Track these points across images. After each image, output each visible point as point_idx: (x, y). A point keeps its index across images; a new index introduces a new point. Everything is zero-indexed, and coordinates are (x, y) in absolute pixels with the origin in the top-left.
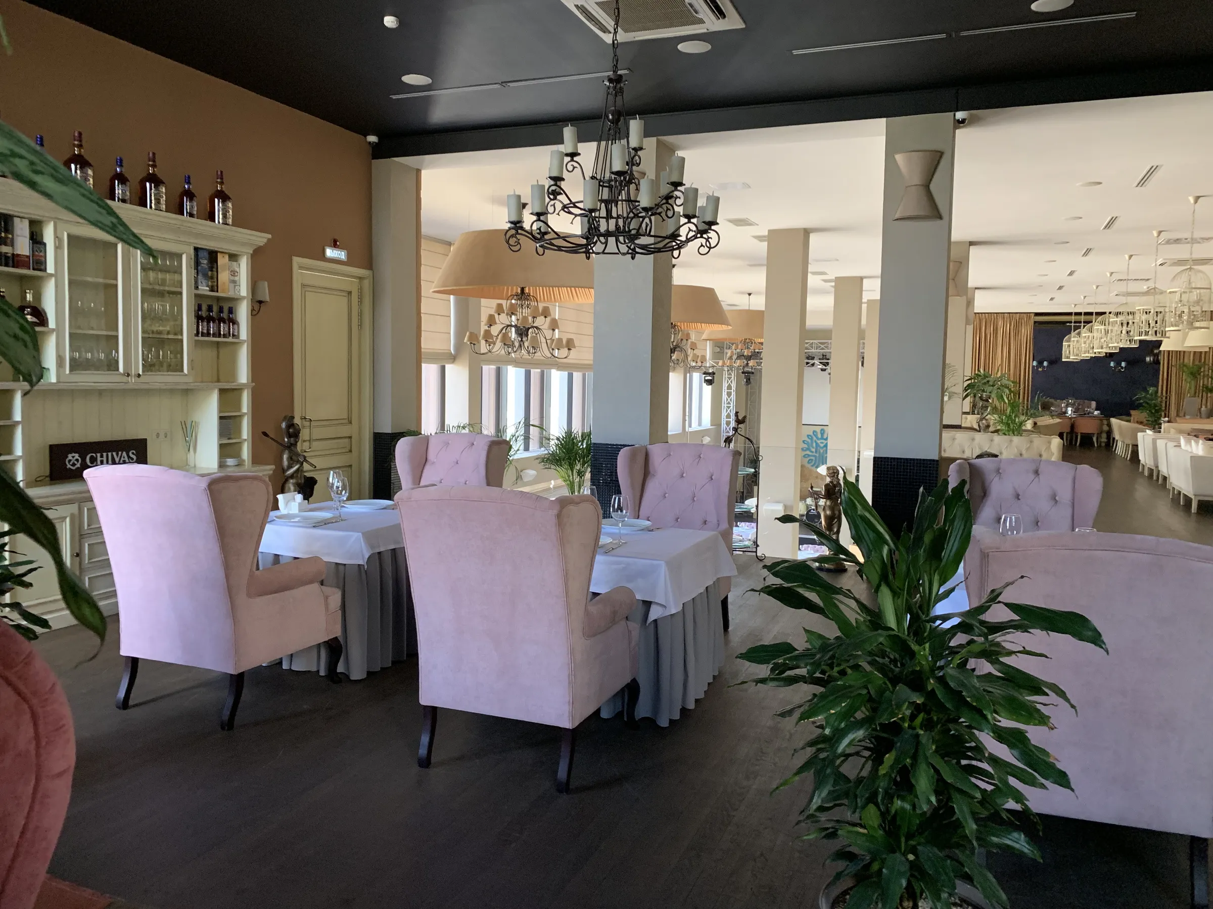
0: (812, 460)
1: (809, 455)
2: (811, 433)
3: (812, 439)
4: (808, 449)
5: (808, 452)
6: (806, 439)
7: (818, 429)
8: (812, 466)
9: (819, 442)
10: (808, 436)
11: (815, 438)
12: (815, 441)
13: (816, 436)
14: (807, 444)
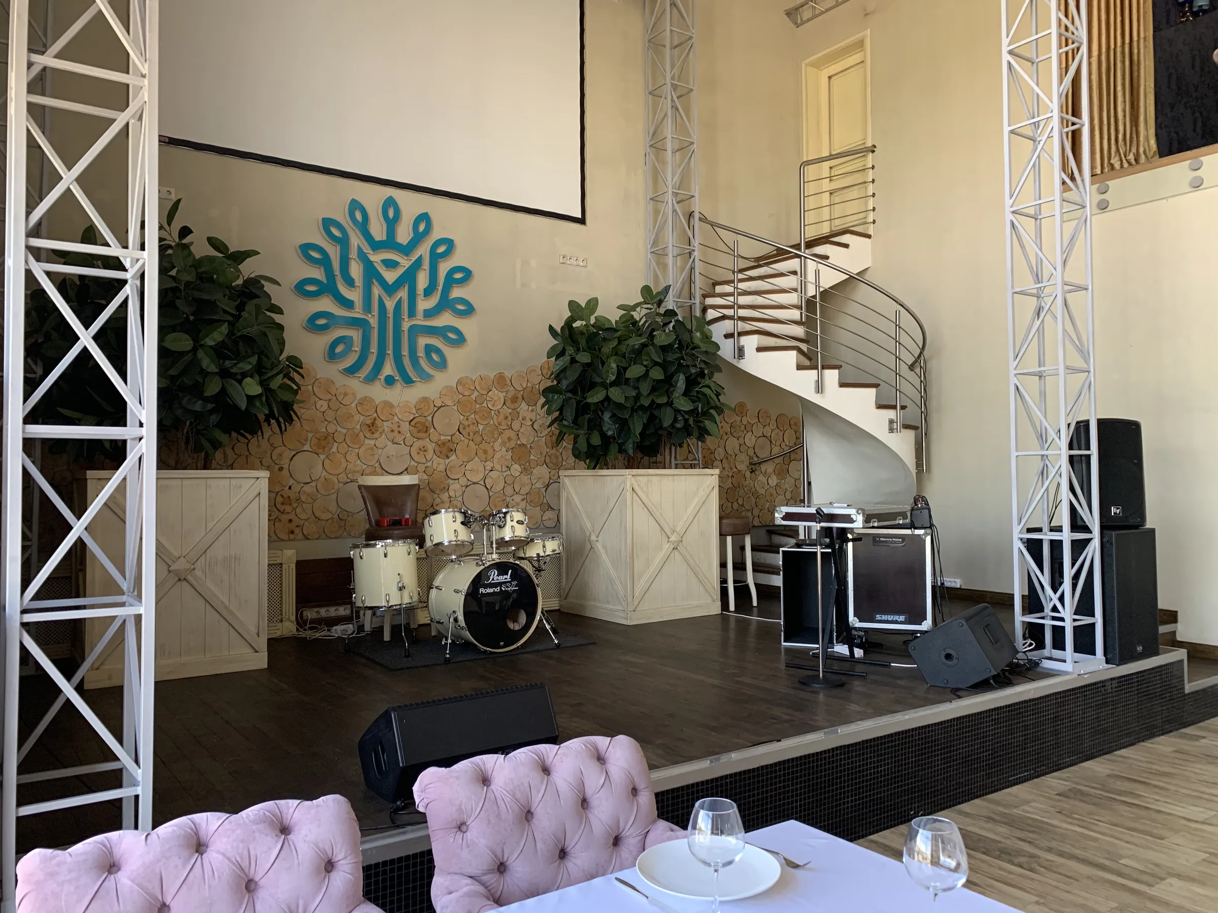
2: (342, 217)
3: (343, 242)
4: (328, 288)
6: (319, 239)
7: (372, 196)
8: (351, 371)
9: (376, 258)
10: (327, 223)
11: (356, 240)
12: (363, 256)
13: (364, 227)
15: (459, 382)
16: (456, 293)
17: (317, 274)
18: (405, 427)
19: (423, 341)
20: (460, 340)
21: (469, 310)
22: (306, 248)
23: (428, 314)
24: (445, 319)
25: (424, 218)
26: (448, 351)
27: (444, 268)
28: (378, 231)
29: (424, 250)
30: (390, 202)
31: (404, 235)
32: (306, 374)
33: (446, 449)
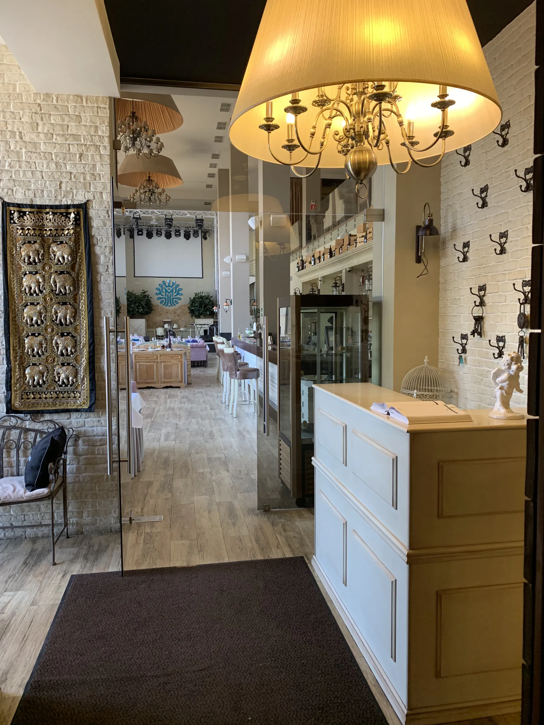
0: (163, 301)
1: (161, 298)
2: (162, 283)
4: (160, 294)
5: (160, 296)
7: (166, 280)
8: (163, 305)
9: (167, 288)
13: (165, 285)
14: (159, 290)
15: (180, 305)
16: (180, 292)
17: (159, 292)
19: (175, 300)
20: (180, 299)
22: (157, 289)
23: (175, 296)
24: (178, 296)
25: (175, 281)
26: (179, 301)
27: (178, 289)
28: (167, 285)
29: (174, 286)
30: (169, 280)
31: (171, 285)
32: (157, 306)
33: (179, 316)
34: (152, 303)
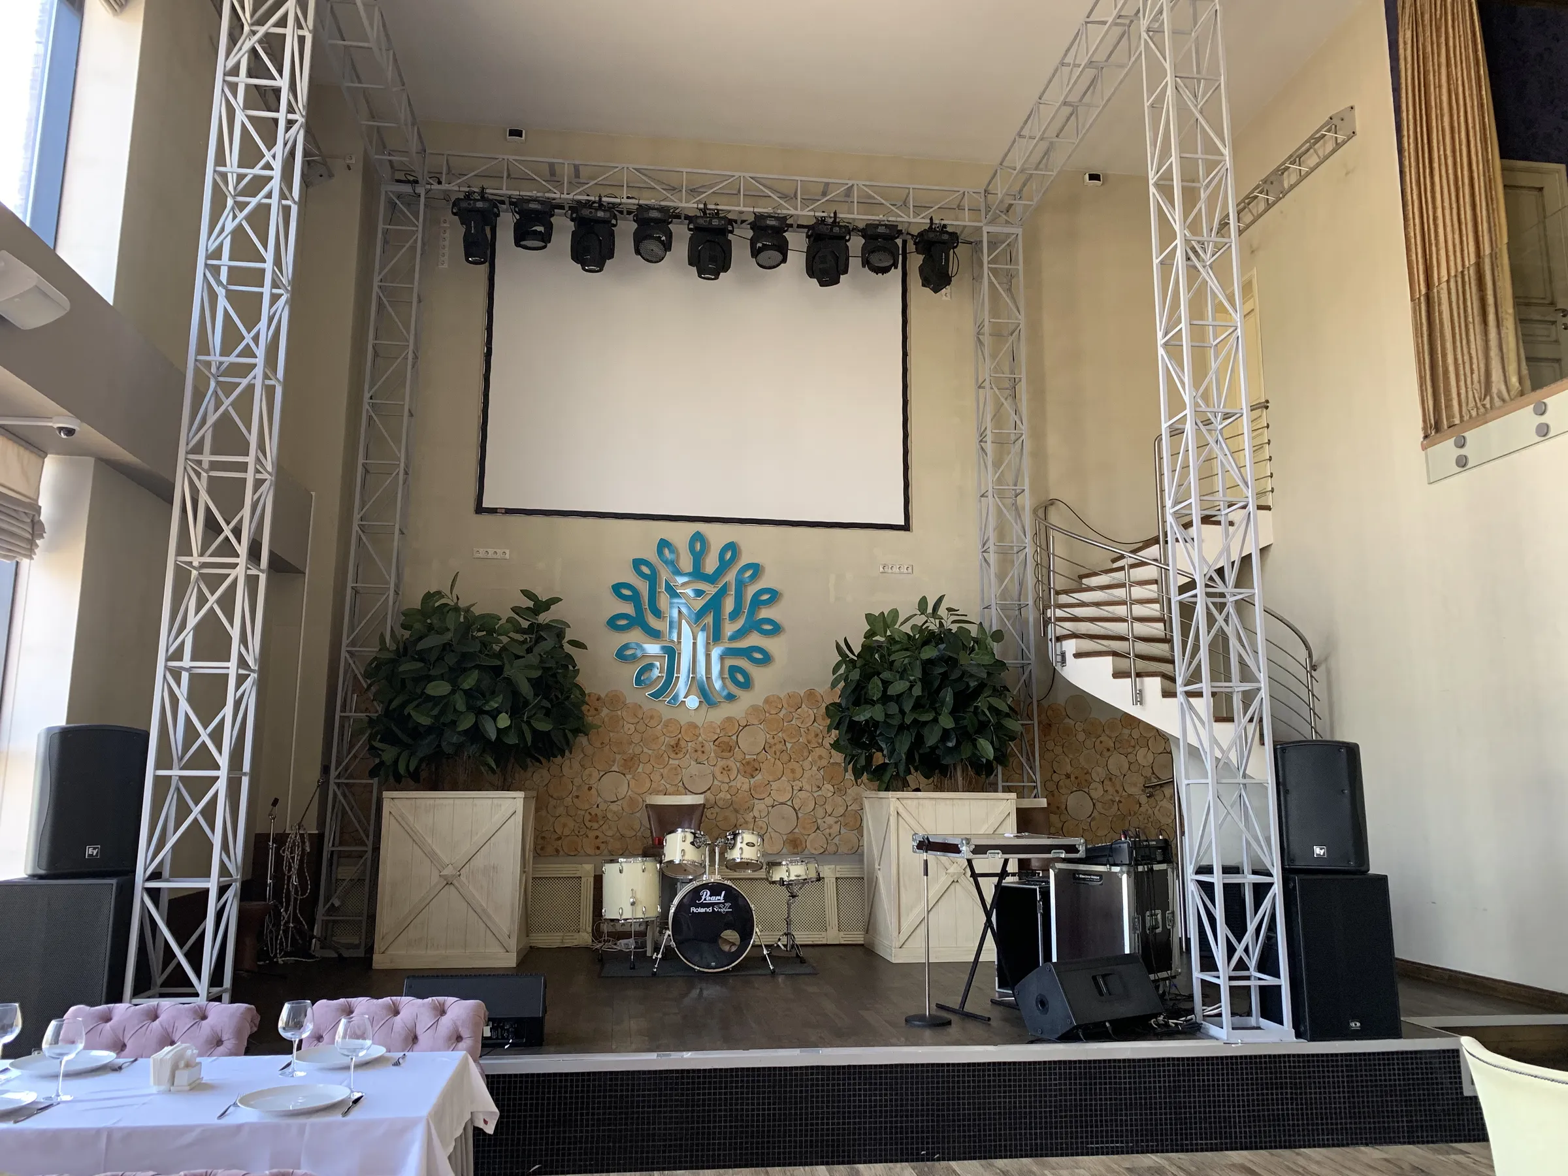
2: (651, 555)
3: (653, 579)
4: (637, 621)
5: (636, 636)
6: (631, 578)
7: (680, 534)
8: (656, 695)
9: (682, 589)
10: (637, 563)
11: (664, 574)
12: (669, 589)
13: (671, 563)
15: (767, 701)
16: (764, 613)
17: (628, 609)
18: (710, 747)
19: (728, 663)
20: (766, 659)
21: (776, 629)
22: (617, 588)
23: (733, 637)
25: (732, 547)
26: (753, 672)
27: (751, 591)
28: (685, 564)
29: (731, 577)
30: (698, 537)
31: (711, 564)
32: (615, 700)
33: (751, 768)
34: (579, 680)
